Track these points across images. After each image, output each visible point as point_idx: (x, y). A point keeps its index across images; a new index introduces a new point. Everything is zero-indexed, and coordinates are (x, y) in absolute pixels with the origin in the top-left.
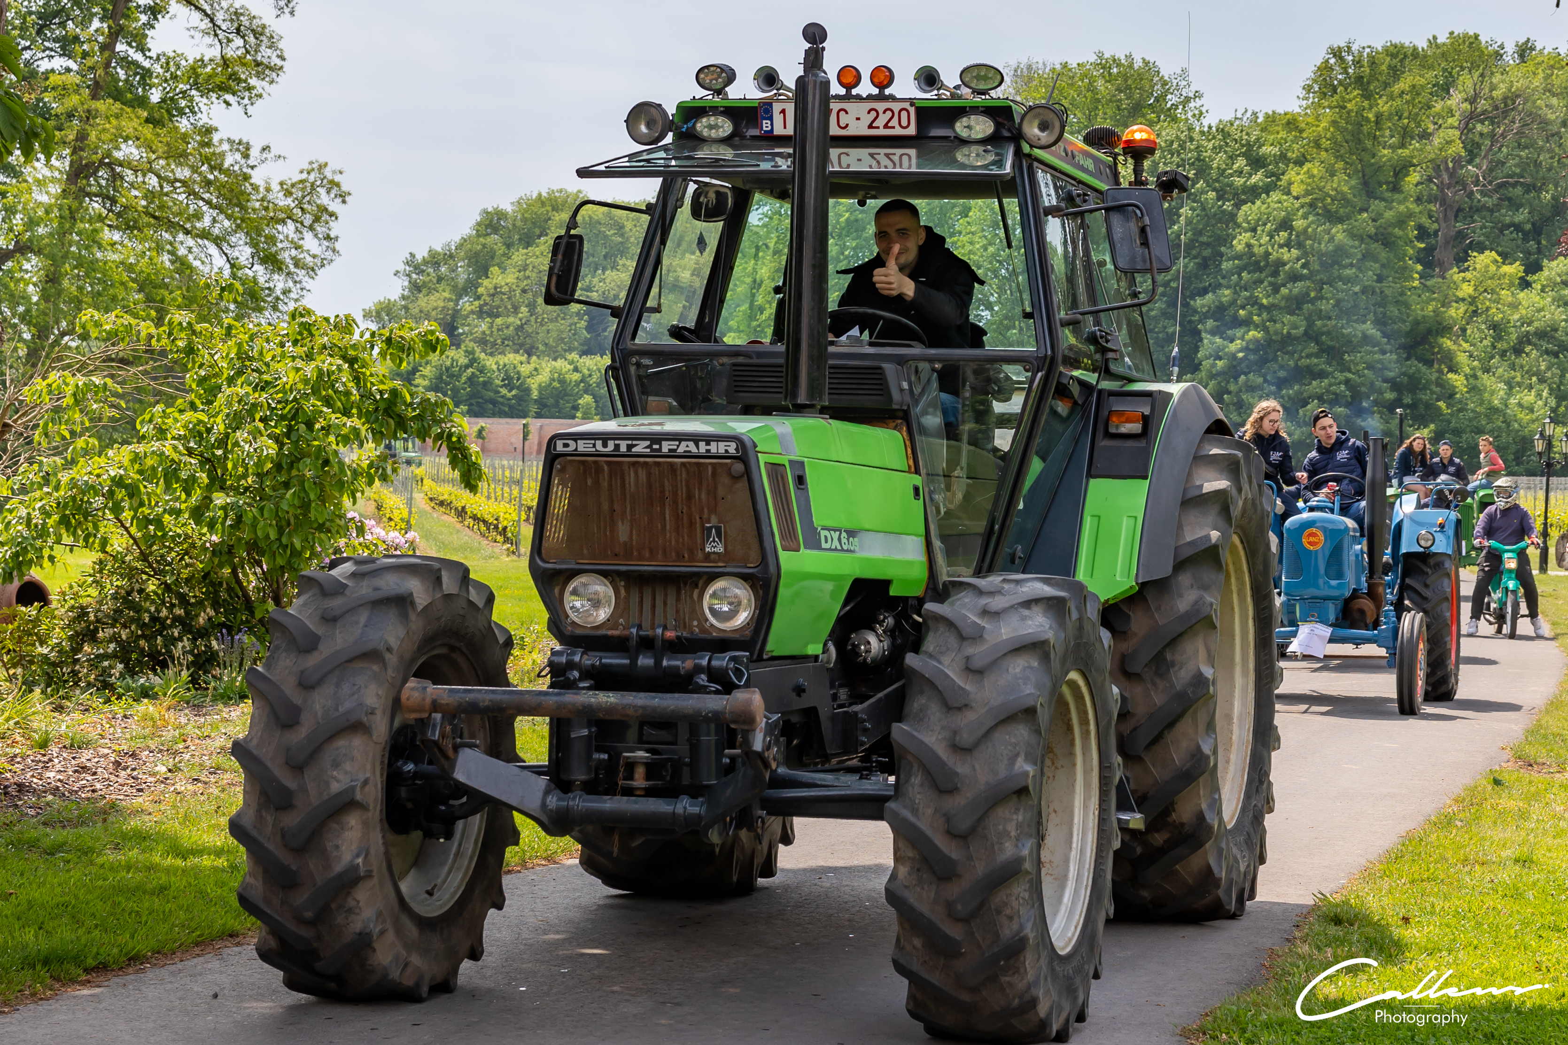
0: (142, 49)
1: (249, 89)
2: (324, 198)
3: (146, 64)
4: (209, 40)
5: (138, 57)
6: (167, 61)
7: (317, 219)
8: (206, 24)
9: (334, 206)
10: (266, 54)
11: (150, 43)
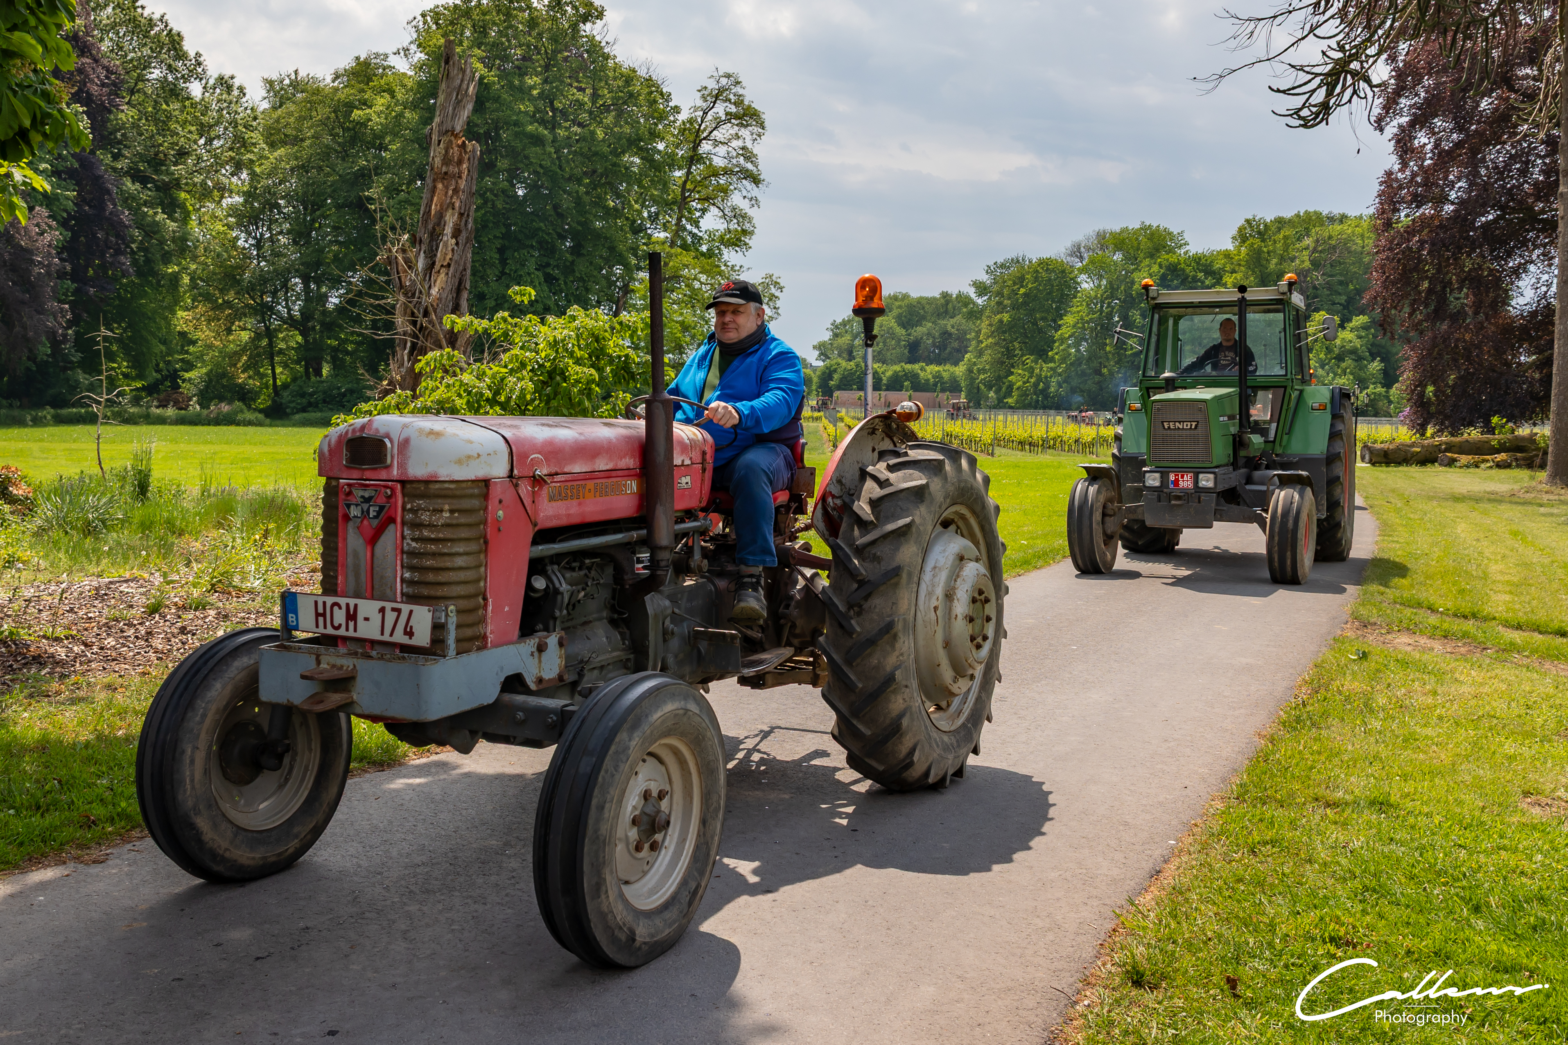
0: (698, 227)
1: (746, 244)
2: (773, 290)
3: (700, 234)
4: (722, 220)
5: (695, 231)
6: (710, 233)
7: (770, 300)
8: (721, 214)
9: (777, 293)
10: (747, 226)
11: (701, 224)
